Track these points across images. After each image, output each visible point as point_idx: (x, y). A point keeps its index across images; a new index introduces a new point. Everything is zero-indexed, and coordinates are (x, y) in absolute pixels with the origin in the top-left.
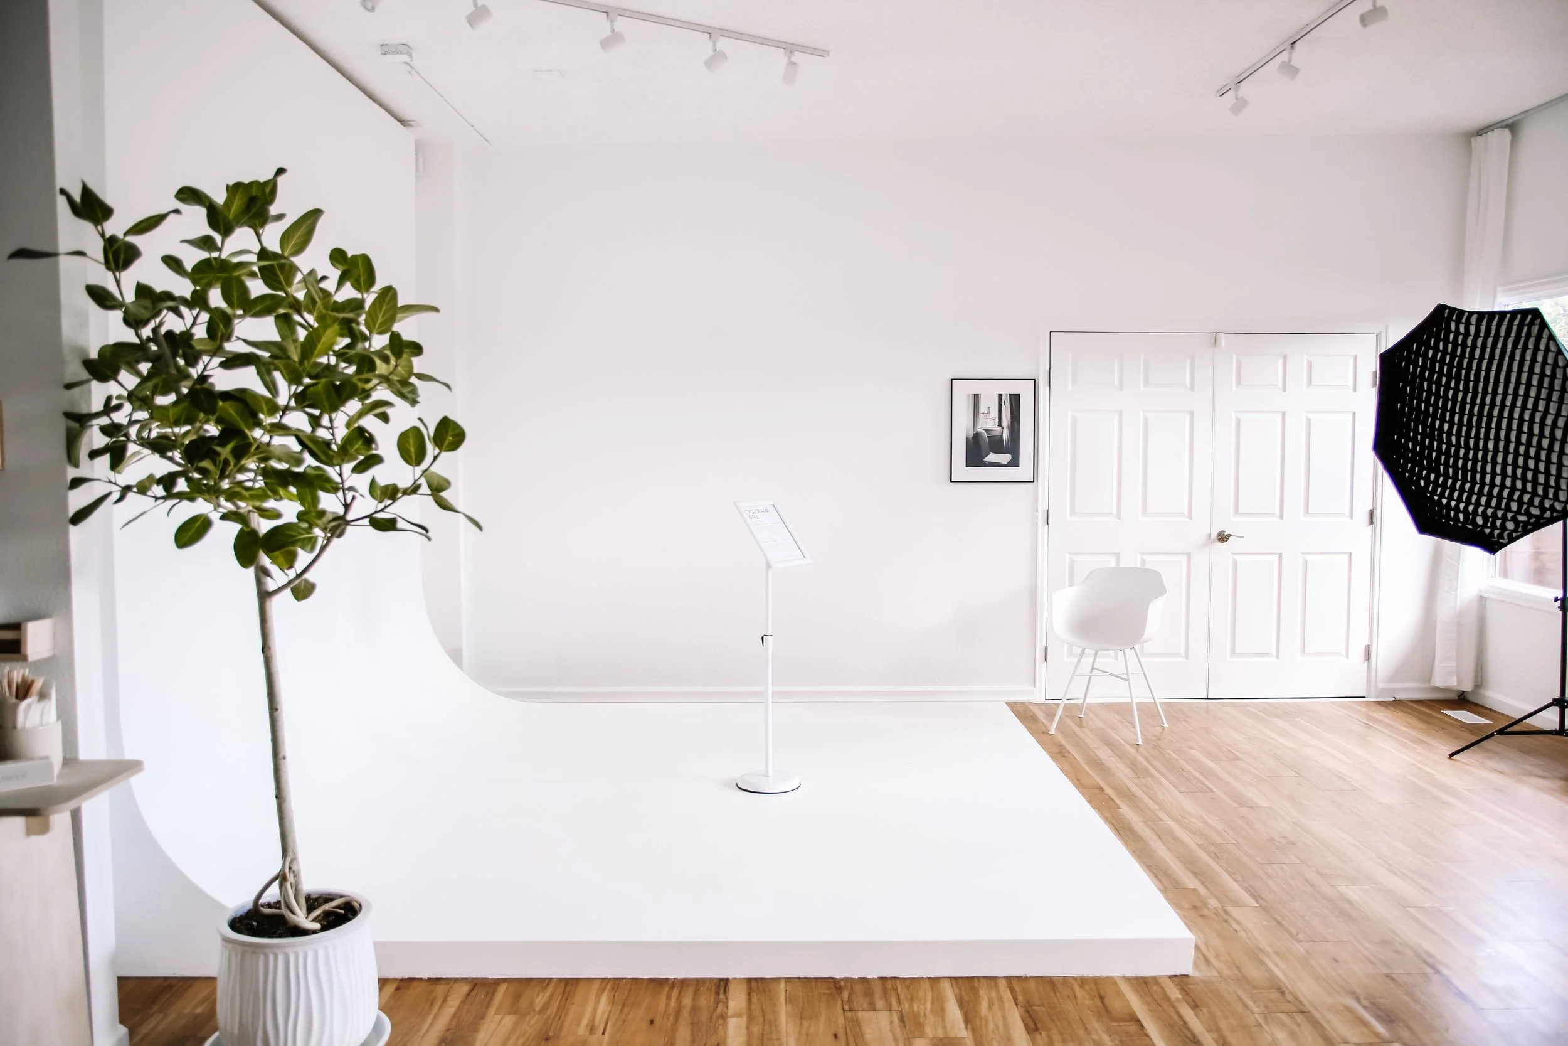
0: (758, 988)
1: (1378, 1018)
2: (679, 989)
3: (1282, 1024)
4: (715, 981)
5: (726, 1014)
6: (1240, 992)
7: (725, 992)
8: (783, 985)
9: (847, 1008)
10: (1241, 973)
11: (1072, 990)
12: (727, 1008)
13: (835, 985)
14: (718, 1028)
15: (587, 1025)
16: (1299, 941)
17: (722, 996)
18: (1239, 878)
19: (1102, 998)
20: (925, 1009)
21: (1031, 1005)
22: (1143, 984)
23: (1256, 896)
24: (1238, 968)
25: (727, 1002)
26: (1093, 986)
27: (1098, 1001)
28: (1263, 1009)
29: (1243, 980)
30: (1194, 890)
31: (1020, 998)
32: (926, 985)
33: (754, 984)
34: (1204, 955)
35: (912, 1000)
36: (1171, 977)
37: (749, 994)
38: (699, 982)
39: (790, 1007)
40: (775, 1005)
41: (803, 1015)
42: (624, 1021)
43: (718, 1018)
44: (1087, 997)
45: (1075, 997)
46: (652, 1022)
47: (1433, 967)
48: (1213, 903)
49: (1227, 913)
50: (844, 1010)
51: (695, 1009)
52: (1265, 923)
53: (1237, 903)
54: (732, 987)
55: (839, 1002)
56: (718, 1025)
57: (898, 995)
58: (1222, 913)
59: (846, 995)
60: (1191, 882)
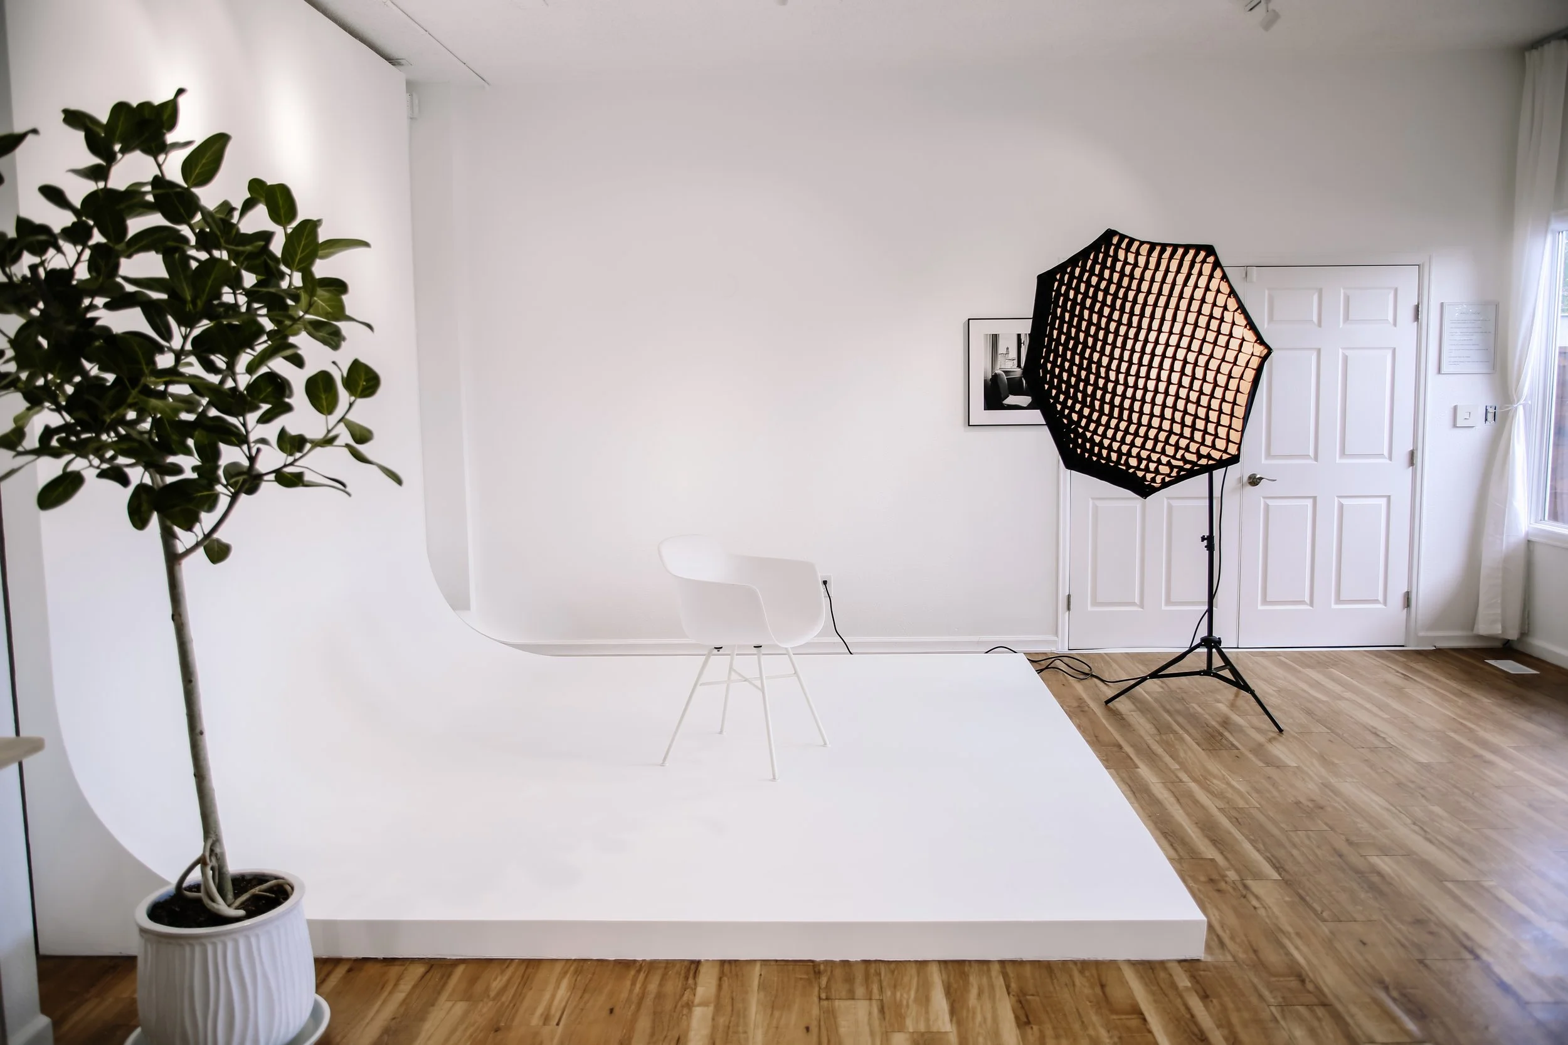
0: (731, 972)
1: (1409, 1012)
2: (646, 972)
3: (1301, 1019)
4: (686, 963)
5: (693, 1003)
6: (1256, 980)
7: (695, 977)
8: (758, 966)
9: (823, 996)
10: (1258, 958)
11: (1071, 976)
12: (695, 995)
13: (813, 969)
14: (681, 1018)
15: (542, 1015)
16: (1324, 920)
17: (691, 981)
18: (1261, 846)
19: (1103, 986)
20: (909, 998)
21: (1025, 995)
22: (1149, 969)
23: (1278, 868)
24: (1255, 952)
25: (695, 989)
26: (1094, 972)
27: (1098, 990)
28: (1280, 1000)
29: (1260, 965)
30: (1212, 860)
31: (1013, 985)
32: (913, 971)
33: (726, 966)
34: (1218, 936)
35: (895, 987)
36: (1180, 962)
37: (720, 979)
38: (669, 964)
39: (762, 994)
40: (746, 992)
41: (775, 1003)
42: (582, 1010)
43: (683, 1007)
44: (1087, 984)
45: (1074, 985)
46: (611, 1011)
47: (1471, 951)
48: (1232, 875)
49: (1246, 887)
50: (820, 999)
51: (659, 996)
52: (1287, 899)
53: (1258, 876)
54: (703, 970)
55: (816, 989)
56: (683, 1015)
57: (880, 981)
58: (1241, 888)
59: (824, 981)
60: (1209, 851)
